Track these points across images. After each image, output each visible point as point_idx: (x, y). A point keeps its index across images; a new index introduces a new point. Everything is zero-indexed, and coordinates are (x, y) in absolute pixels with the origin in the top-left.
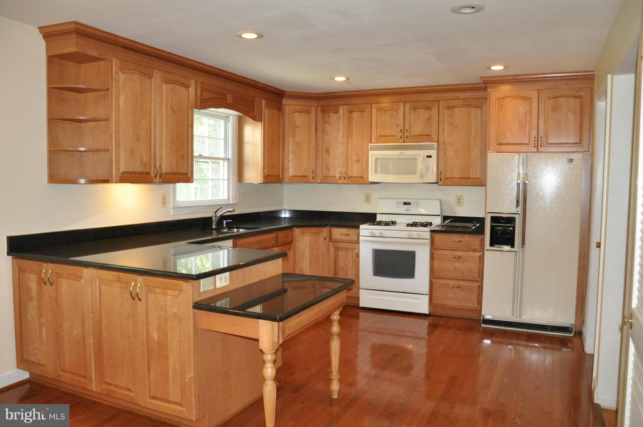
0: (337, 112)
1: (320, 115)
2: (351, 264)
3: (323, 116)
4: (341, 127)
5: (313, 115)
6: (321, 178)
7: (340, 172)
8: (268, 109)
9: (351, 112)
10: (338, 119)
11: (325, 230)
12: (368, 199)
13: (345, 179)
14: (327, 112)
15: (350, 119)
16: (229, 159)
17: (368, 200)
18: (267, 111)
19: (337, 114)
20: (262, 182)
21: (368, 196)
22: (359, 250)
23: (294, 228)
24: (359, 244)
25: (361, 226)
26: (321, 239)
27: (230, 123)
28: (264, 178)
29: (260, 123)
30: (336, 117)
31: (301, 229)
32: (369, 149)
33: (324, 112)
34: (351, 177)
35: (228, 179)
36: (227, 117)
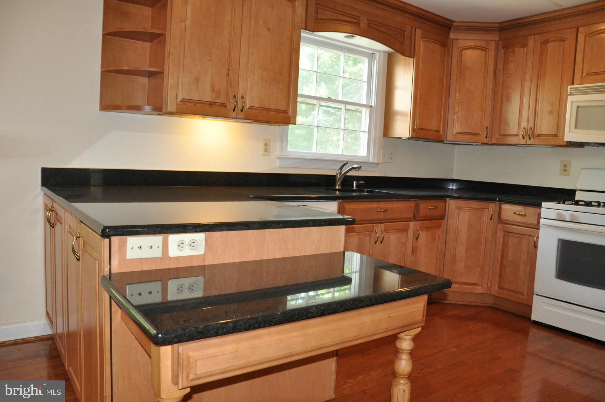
0: (525, 46)
1: (502, 52)
2: (525, 256)
3: (505, 54)
4: (530, 64)
5: (492, 53)
6: (498, 137)
7: (525, 128)
8: (424, 42)
9: (545, 43)
10: (527, 54)
11: (492, 207)
12: (565, 169)
13: (530, 138)
14: (511, 46)
15: (543, 53)
16: (371, 107)
17: (565, 171)
18: (422, 44)
19: (526, 48)
20: (410, 137)
21: (565, 166)
22: (538, 237)
23: (448, 199)
24: (539, 229)
25: (544, 204)
26: (486, 218)
27: (375, 61)
28: (414, 132)
29: (412, 59)
30: (524, 52)
31: (458, 201)
32: (568, 94)
33: (506, 47)
34: (539, 136)
35: (369, 132)
36: (373, 54)
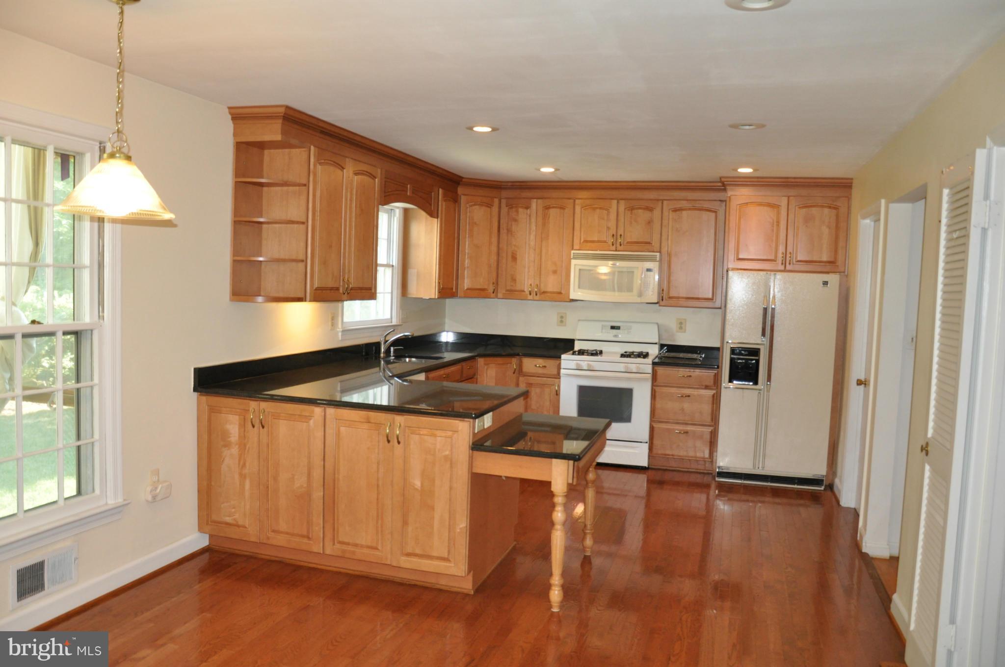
0: (528, 207)
1: (504, 209)
2: (547, 403)
3: (508, 212)
4: (534, 228)
5: (495, 209)
6: (504, 292)
7: (531, 285)
8: (445, 201)
9: (547, 208)
10: (530, 216)
11: (514, 361)
12: (562, 321)
13: (536, 294)
14: (514, 206)
15: (545, 217)
16: (393, 266)
17: (562, 322)
18: (444, 203)
19: (529, 210)
20: (436, 297)
21: (562, 317)
22: (559, 386)
23: (477, 358)
24: (560, 378)
25: (563, 356)
26: (510, 373)
27: (395, 218)
28: (439, 292)
29: (436, 220)
30: (527, 214)
31: (486, 359)
32: (572, 257)
33: (510, 206)
34: (544, 292)
35: (392, 293)
36: (392, 210)
